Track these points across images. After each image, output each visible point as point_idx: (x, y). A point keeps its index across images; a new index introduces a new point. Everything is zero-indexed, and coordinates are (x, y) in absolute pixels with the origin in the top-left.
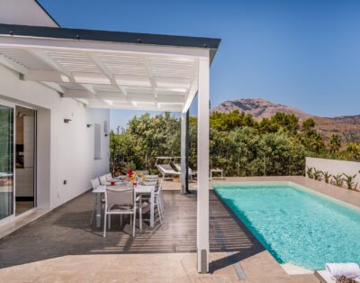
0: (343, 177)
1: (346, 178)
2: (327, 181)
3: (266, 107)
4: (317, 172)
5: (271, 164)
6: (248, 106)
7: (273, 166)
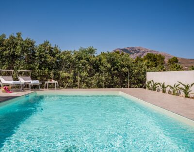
0: (181, 86)
1: (184, 87)
2: (164, 92)
3: (144, 52)
4: (155, 84)
5: (110, 78)
6: (132, 51)
7: (113, 80)
